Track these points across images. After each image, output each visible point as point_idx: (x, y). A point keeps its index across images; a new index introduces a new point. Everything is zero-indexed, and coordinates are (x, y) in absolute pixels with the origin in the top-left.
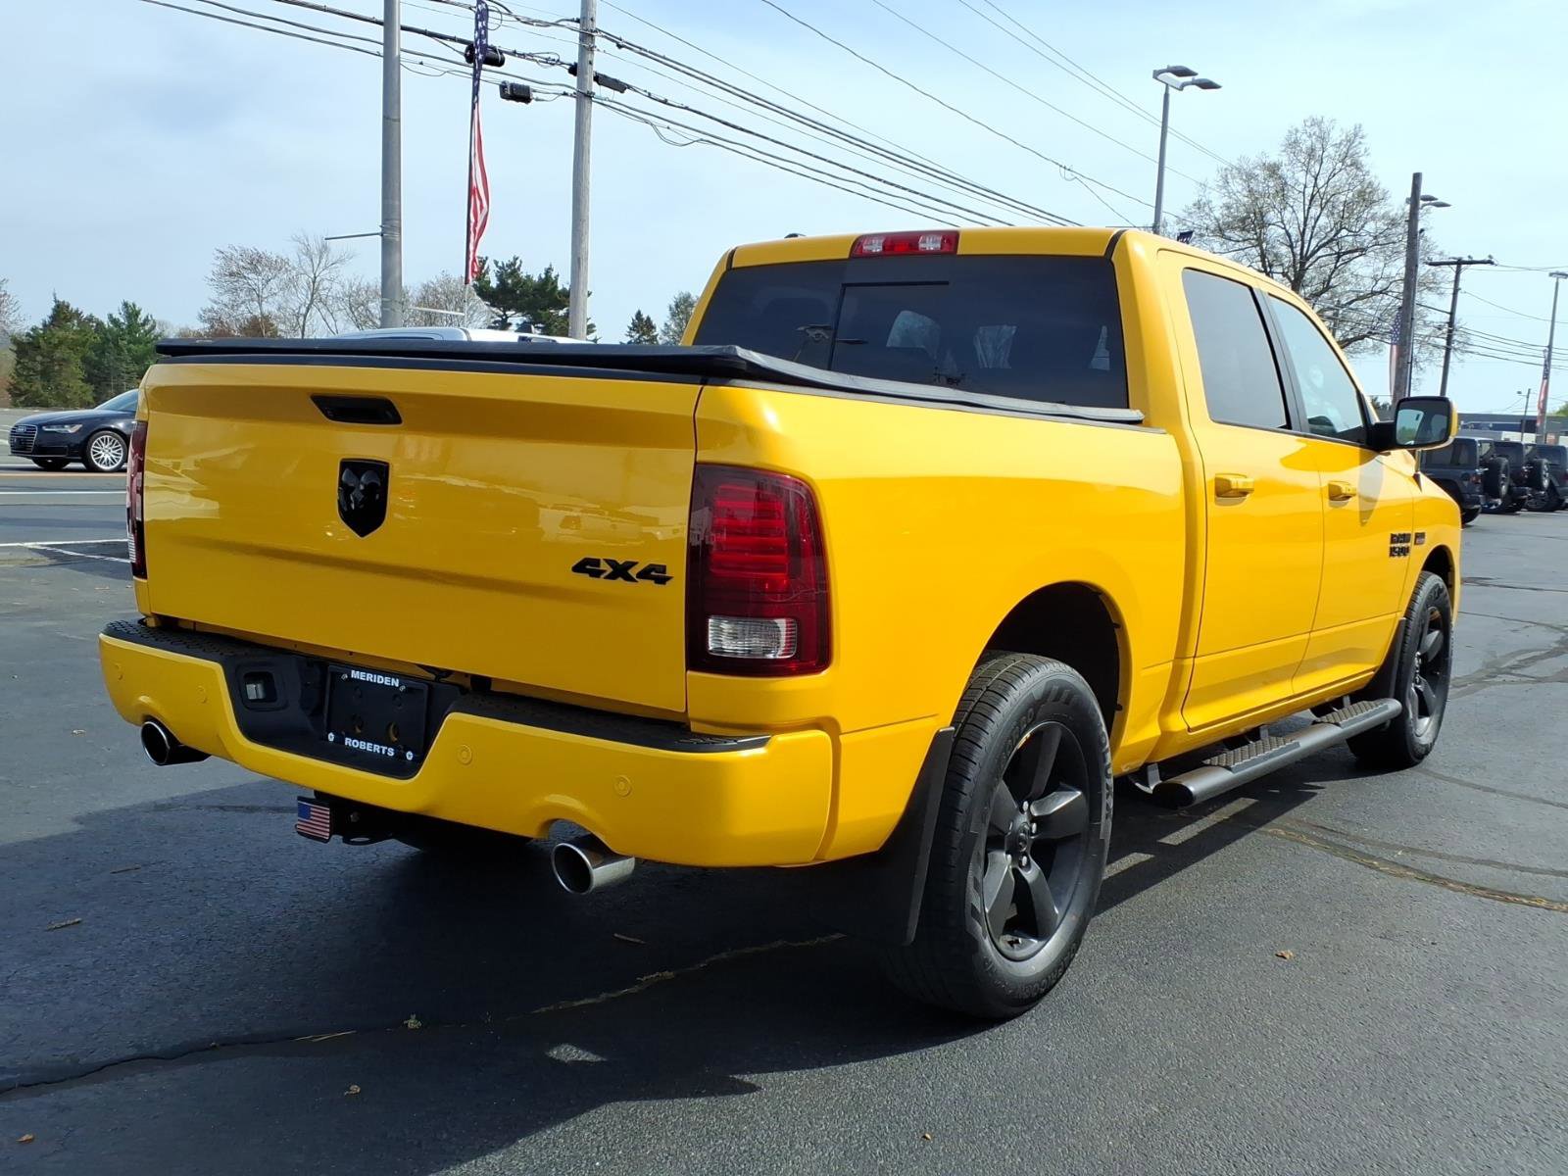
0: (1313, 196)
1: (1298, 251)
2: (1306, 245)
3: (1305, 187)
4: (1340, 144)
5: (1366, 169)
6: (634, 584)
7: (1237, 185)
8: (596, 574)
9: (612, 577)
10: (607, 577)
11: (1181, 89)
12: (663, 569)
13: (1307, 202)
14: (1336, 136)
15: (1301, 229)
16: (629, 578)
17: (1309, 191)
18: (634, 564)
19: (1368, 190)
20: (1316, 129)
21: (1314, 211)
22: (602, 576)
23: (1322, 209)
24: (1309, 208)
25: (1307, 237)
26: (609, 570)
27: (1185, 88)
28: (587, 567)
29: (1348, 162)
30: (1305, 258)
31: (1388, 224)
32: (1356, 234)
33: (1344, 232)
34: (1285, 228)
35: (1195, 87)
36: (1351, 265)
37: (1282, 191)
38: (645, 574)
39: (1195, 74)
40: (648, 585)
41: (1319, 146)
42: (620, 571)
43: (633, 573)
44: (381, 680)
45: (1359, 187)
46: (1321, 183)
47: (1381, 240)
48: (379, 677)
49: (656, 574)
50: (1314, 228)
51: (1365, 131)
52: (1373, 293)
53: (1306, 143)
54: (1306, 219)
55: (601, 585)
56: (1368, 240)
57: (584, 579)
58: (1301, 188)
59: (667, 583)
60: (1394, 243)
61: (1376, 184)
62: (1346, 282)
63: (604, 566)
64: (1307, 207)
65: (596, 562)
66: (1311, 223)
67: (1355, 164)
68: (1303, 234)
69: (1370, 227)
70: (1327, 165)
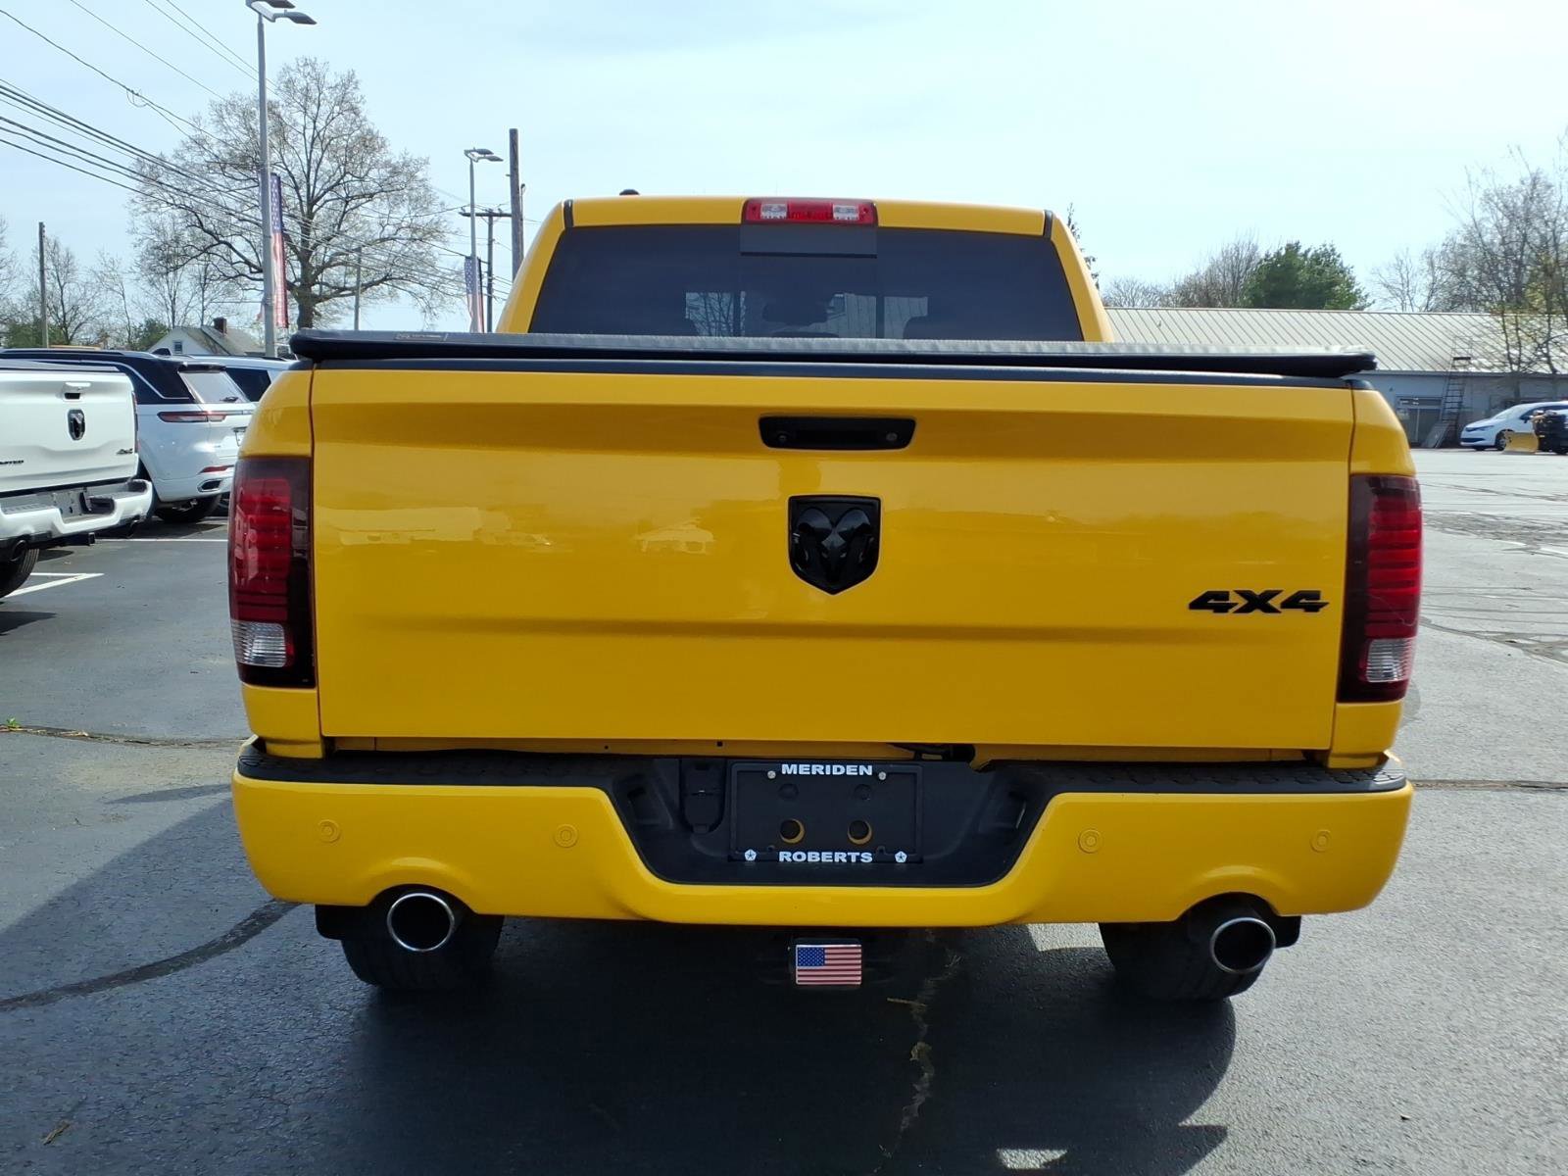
0: (314, 139)
1: (303, 192)
2: (312, 188)
3: (305, 128)
4: (336, 86)
5: (362, 114)
6: (1278, 615)
7: (233, 121)
8: (1222, 608)
9: (1245, 610)
10: (1240, 611)
11: (273, 20)
12: (1316, 595)
13: (308, 145)
14: (331, 79)
15: (306, 171)
16: (1271, 610)
17: (309, 133)
18: (1276, 593)
19: (368, 137)
20: (309, 69)
21: (317, 153)
22: (1231, 611)
23: (323, 152)
24: (311, 151)
25: (312, 181)
26: (1242, 602)
27: (277, 20)
28: (1212, 602)
29: (346, 106)
30: (312, 201)
31: (390, 172)
32: (361, 179)
33: (349, 177)
34: (287, 169)
35: (288, 20)
36: (361, 211)
37: (281, 130)
38: (1292, 603)
39: (292, 7)
40: (1297, 614)
41: (313, 86)
42: (1257, 602)
43: (1275, 602)
44: (837, 770)
45: (358, 132)
46: (320, 125)
47: (386, 188)
48: (835, 767)
49: (1307, 602)
50: (317, 171)
51: (358, 77)
52: (383, 240)
53: (301, 83)
54: (309, 161)
55: (1229, 620)
56: (373, 187)
57: (1206, 617)
58: (301, 129)
59: (1321, 610)
60: (398, 190)
61: (375, 131)
62: (353, 227)
63: (1234, 598)
64: (309, 150)
65: (1225, 595)
66: (314, 165)
67: (354, 110)
68: (308, 177)
69: (374, 173)
70: (325, 108)
